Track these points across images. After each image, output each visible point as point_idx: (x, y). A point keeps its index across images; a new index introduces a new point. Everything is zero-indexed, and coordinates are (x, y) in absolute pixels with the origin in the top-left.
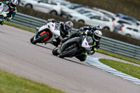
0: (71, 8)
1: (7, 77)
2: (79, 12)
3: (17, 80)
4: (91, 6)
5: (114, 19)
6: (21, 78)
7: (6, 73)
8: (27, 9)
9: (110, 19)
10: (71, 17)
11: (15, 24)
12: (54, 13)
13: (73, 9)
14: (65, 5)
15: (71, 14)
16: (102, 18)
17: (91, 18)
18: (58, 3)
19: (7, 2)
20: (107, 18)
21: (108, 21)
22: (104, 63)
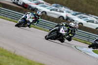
0: (73, 15)
1: (28, 62)
2: (79, 17)
4: (88, 14)
7: (28, 60)
10: (74, 21)
12: (61, 18)
13: (75, 15)
14: (69, 12)
15: (74, 19)
16: (95, 22)
17: (87, 22)
18: (64, 11)
19: (34, 13)
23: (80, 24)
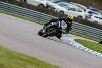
0: (54, 2)
1: (8, 52)
2: (60, 5)
3: (15, 54)
4: (69, 1)
5: (85, 10)
6: (18, 53)
7: (7, 49)
8: (22, 3)
9: (83, 11)
10: (54, 8)
11: (13, 14)
12: (41, 6)
13: (56, 3)
15: (54, 7)
16: (77, 10)
17: (69, 9)
20: (80, 9)
21: (81, 11)
22: (78, 43)
23: (61, 13)
